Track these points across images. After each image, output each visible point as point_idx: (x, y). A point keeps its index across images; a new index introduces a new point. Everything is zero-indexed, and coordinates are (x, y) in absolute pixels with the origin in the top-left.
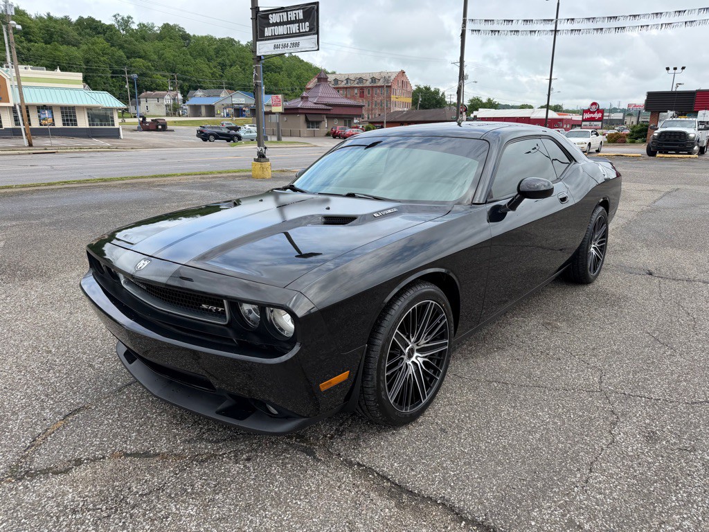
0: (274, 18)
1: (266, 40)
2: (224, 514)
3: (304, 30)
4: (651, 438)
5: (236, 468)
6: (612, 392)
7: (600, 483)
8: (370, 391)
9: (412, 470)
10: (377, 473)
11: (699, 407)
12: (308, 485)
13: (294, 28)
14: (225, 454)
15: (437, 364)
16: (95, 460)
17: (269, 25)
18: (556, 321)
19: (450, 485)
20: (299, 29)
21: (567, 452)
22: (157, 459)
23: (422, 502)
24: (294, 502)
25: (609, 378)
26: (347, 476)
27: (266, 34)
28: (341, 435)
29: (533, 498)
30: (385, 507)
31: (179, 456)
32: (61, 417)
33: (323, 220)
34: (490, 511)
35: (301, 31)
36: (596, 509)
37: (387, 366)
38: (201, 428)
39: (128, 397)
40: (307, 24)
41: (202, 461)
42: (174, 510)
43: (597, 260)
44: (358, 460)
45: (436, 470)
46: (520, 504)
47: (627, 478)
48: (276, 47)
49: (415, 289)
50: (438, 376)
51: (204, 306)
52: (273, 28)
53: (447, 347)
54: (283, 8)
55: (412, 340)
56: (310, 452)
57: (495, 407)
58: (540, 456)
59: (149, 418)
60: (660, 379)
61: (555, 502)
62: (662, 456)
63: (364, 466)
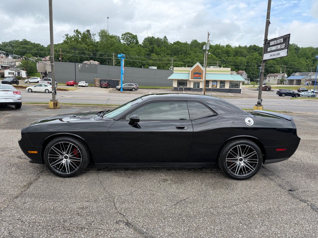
0: (272, 43)
1: (268, 53)
3: (283, 47)
13: (279, 47)
17: (270, 46)
20: (281, 47)
27: (268, 50)
35: (282, 48)
40: (284, 44)
48: (271, 56)
52: (271, 47)
54: (276, 38)
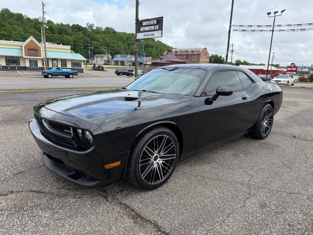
0: (144, 24)
1: (141, 32)
2: (59, 218)
3: (156, 29)
4: (263, 206)
5: (72, 200)
6: (253, 185)
7: (230, 223)
8: (132, 172)
9: (146, 208)
10: (131, 208)
11: (293, 195)
12: (99, 210)
13: (152, 28)
14: (70, 195)
15: (170, 165)
16: (19, 192)
17: (142, 26)
18: (240, 153)
19: (160, 216)
20: (154, 28)
21: (219, 208)
22: (43, 194)
23: (145, 222)
24: (90, 216)
25: (254, 179)
26: (117, 208)
27: (141, 30)
28: (121, 192)
29: (195, 225)
30: (128, 222)
31: (52, 194)
32: (13, 175)
33: (125, 99)
34: (173, 229)
36: (223, 233)
37: (140, 161)
38: (66, 184)
39: (42, 170)
40: (158, 26)
41: (61, 197)
42: (40, 214)
43: (267, 129)
44: (125, 202)
45: (157, 209)
46: (188, 227)
47: (244, 222)
48: (145, 35)
49: (157, 129)
50: (170, 170)
51: (65, 130)
52: (144, 27)
53: (175, 158)
54: (148, 19)
55: (156, 152)
56: (106, 198)
57: (195, 187)
58: (207, 208)
59: (47, 178)
60: (279, 182)
61: (205, 228)
62: (265, 214)
63: (126, 205)
